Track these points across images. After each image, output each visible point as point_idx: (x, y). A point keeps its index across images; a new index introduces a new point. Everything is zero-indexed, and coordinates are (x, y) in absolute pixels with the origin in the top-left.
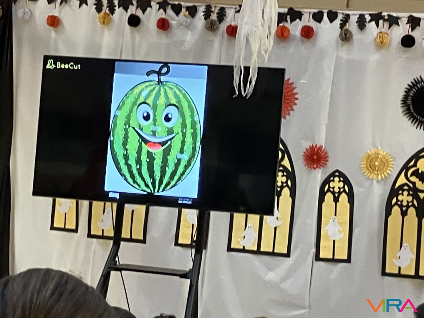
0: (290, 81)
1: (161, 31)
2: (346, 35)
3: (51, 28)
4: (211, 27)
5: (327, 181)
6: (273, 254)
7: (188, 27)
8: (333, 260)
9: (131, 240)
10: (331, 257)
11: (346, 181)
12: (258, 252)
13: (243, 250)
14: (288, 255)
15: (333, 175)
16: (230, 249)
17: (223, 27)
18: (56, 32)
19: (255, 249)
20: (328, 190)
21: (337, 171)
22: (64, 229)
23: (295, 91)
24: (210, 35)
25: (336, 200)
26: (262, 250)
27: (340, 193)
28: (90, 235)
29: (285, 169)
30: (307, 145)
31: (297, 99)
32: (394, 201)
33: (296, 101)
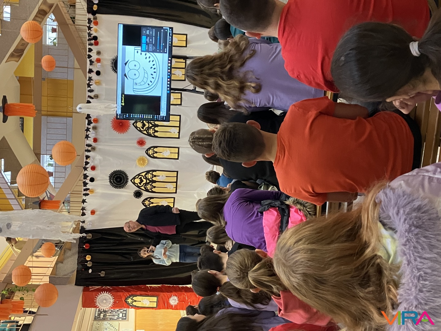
1: (96, 169)
2: (95, 96)
3: (96, 213)
4: (94, 149)
6: (180, 121)
7: (94, 159)
8: (181, 99)
9: (177, 177)
13: (179, 133)
14: (180, 116)
16: (179, 138)
17: (93, 144)
18: (97, 212)
19: (178, 128)
24: (97, 150)
26: (179, 126)
28: (176, 193)
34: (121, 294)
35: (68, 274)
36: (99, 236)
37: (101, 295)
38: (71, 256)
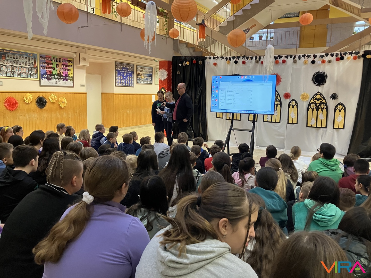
0: (279, 75)
1: (243, 64)
2: (295, 61)
3: (214, 66)
4: (257, 62)
5: (290, 102)
6: (275, 122)
7: (251, 62)
8: (293, 124)
9: (237, 120)
10: (292, 123)
11: (296, 102)
12: (271, 122)
13: (267, 122)
14: (280, 123)
15: (292, 100)
16: (264, 121)
17: (260, 61)
18: (216, 67)
20: (291, 105)
21: (293, 99)
22: (220, 118)
23: (281, 78)
24: (257, 64)
25: (293, 107)
27: (294, 105)
28: (226, 119)
29: (278, 100)
30: (284, 93)
31: (281, 80)
32: (310, 107)
33: (281, 81)
34: (166, 85)
35: (180, 51)
36: (201, 69)
37: (166, 72)
38: (190, 52)
